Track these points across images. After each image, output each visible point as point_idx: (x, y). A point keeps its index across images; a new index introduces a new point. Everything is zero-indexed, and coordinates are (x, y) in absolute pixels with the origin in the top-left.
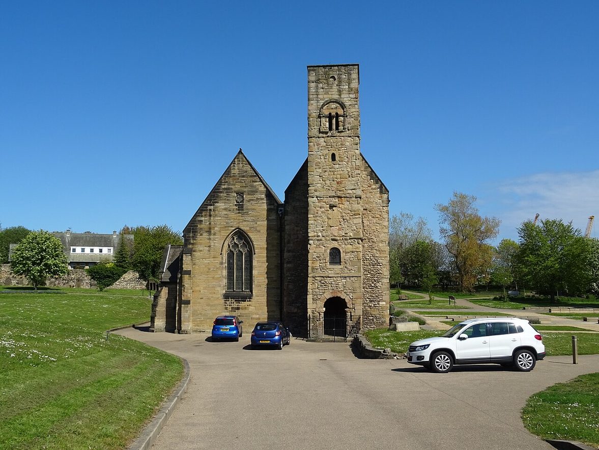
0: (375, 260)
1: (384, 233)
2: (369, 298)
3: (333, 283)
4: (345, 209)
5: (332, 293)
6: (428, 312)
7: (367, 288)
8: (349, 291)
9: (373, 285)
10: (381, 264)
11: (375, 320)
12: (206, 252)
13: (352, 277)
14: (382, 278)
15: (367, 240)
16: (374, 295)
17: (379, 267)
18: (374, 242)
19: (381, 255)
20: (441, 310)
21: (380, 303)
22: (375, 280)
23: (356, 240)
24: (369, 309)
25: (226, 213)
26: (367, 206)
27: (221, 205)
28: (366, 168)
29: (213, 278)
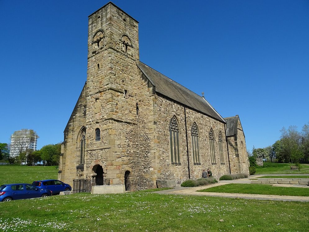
0: (146, 136)
1: (151, 115)
2: (143, 166)
3: (96, 154)
4: (103, 99)
5: (95, 162)
6: (277, 176)
7: (142, 158)
8: (104, 159)
9: (145, 155)
10: (150, 139)
11: (147, 183)
12: (71, 142)
13: (106, 149)
14: (151, 149)
15: (141, 122)
16: (146, 163)
17: (149, 141)
18: (145, 123)
19: (150, 132)
20: (303, 175)
21: (151, 169)
22: (146, 151)
23: (108, 120)
24: (144, 174)
25: (79, 118)
26: (141, 98)
27: (78, 115)
28: (140, 72)
29: (73, 157)
